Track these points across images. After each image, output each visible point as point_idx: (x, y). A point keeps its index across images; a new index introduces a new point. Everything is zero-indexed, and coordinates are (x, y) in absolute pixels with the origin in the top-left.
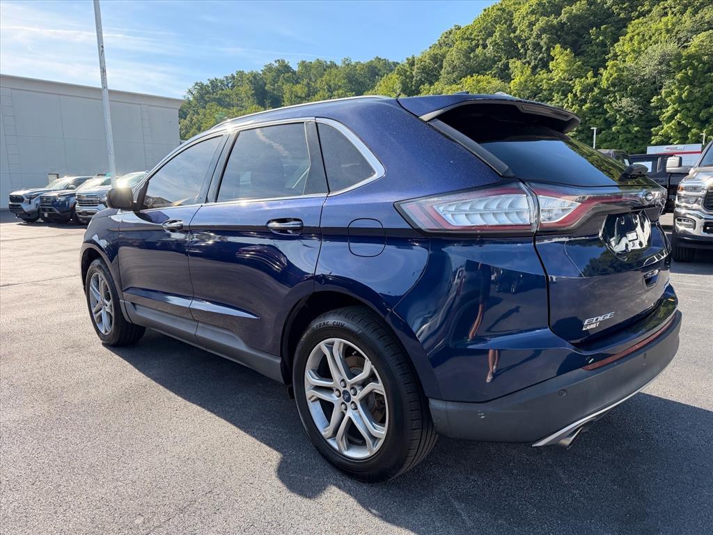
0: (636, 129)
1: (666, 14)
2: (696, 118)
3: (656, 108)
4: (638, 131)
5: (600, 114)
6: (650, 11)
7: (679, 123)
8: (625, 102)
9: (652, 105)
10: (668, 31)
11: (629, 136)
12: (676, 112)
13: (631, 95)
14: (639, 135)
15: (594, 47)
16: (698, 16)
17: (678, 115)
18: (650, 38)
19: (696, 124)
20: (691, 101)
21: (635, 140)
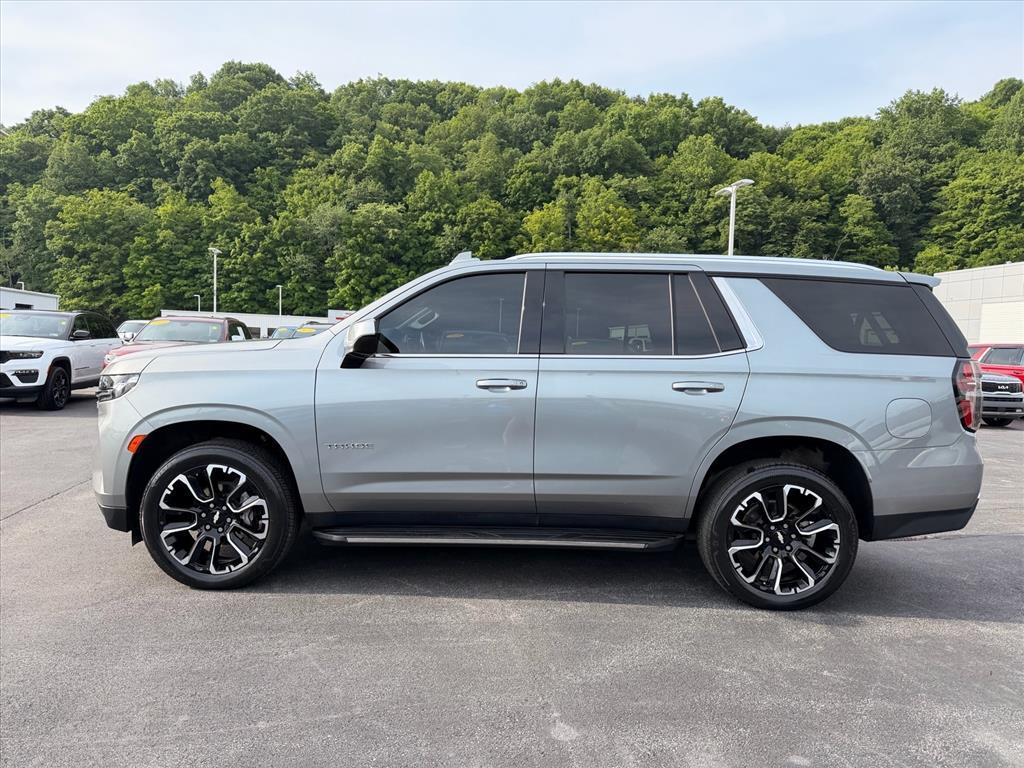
0: (312, 288)
1: (331, 172)
2: (368, 286)
3: (331, 270)
4: (314, 291)
5: (272, 266)
6: (314, 165)
7: (353, 288)
8: (299, 258)
9: (327, 265)
10: (335, 192)
11: (304, 294)
12: (349, 277)
13: (305, 252)
14: (315, 295)
15: (260, 189)
16: (362, 184)
17: (352, 281)
18: (318, 194)
19: (368, 291)
20: (363, 268)
21: (311, 300)
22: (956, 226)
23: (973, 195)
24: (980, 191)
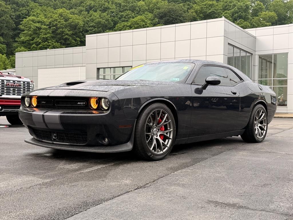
22: (31, 38)
23: (38, 25)
24: (40, 24)
